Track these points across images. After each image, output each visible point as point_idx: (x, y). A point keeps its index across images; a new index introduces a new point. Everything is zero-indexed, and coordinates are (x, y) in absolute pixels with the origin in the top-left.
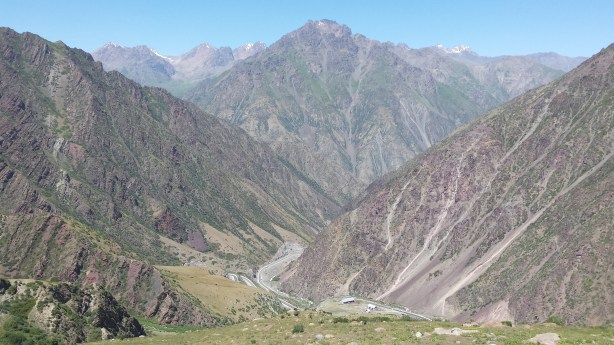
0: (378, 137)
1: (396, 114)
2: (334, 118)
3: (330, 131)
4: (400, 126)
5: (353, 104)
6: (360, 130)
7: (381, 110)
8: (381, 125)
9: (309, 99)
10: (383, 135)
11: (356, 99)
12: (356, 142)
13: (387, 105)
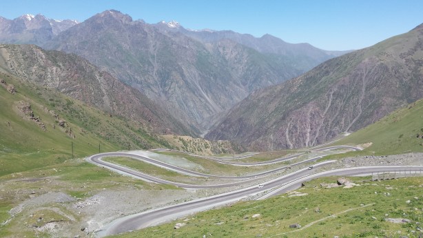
0: (177, 89)
1: (182, 75)
2: (148, 78)
3: (149, 87)
4: (186, 82)
5: (155, 70)
6: (165, 85)
7: (174, 73)
8: (177, 82)
9: (130, 66)
10: (180, 88)
11: (156, 66)
12: (166, 93)
13: (176, 70)
